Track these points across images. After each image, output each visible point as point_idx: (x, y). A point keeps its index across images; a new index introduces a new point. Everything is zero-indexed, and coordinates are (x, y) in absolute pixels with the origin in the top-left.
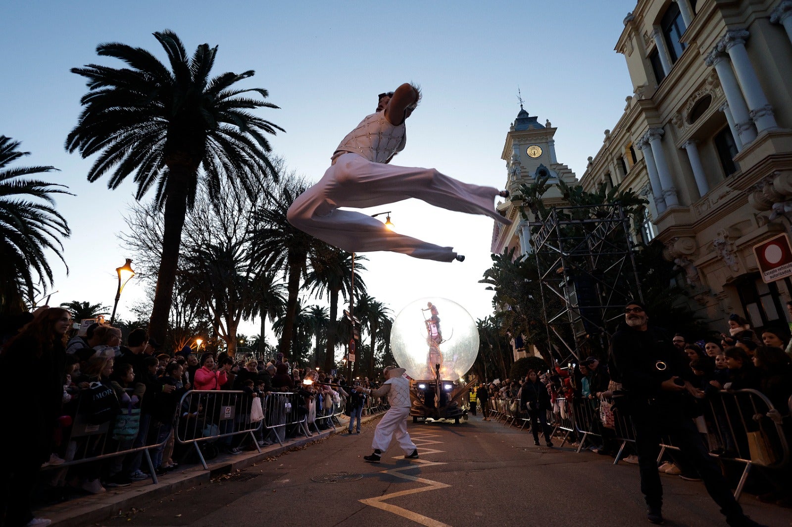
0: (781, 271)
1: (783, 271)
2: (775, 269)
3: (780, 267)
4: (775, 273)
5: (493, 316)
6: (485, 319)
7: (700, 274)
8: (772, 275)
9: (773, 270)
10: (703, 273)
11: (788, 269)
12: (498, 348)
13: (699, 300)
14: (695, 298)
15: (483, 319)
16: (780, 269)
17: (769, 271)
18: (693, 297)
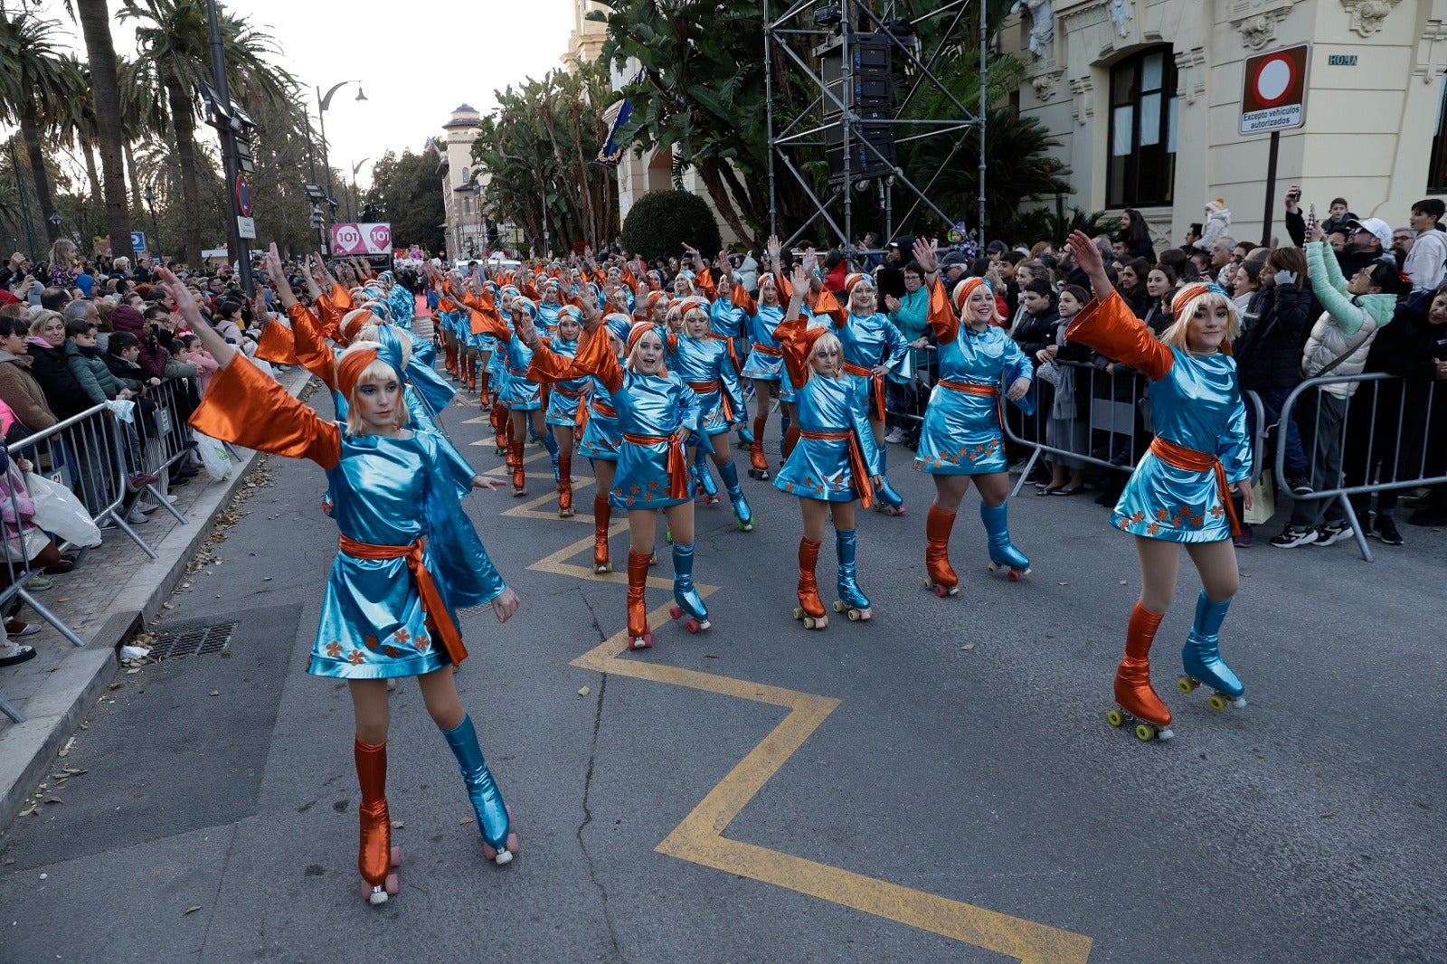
0: (1273, 118)
1: (1277, 118)
2: (1265, 111)
3: (1275, 109)
4: (1262, 120)
5: (566, 69)
6: (544, 80)
7: (1056, 31)
8: (1255, 121)
9: (1261, 112)
10: (1062, 28)
11: (1285, 117)
12: (577, 158)
13: (1039, 89)
14: (1035, 83)
15: (540, 79)
16: (1274, 113)
17: (1254, 113)
18: (1031, 80)
